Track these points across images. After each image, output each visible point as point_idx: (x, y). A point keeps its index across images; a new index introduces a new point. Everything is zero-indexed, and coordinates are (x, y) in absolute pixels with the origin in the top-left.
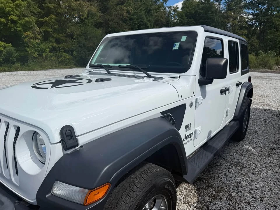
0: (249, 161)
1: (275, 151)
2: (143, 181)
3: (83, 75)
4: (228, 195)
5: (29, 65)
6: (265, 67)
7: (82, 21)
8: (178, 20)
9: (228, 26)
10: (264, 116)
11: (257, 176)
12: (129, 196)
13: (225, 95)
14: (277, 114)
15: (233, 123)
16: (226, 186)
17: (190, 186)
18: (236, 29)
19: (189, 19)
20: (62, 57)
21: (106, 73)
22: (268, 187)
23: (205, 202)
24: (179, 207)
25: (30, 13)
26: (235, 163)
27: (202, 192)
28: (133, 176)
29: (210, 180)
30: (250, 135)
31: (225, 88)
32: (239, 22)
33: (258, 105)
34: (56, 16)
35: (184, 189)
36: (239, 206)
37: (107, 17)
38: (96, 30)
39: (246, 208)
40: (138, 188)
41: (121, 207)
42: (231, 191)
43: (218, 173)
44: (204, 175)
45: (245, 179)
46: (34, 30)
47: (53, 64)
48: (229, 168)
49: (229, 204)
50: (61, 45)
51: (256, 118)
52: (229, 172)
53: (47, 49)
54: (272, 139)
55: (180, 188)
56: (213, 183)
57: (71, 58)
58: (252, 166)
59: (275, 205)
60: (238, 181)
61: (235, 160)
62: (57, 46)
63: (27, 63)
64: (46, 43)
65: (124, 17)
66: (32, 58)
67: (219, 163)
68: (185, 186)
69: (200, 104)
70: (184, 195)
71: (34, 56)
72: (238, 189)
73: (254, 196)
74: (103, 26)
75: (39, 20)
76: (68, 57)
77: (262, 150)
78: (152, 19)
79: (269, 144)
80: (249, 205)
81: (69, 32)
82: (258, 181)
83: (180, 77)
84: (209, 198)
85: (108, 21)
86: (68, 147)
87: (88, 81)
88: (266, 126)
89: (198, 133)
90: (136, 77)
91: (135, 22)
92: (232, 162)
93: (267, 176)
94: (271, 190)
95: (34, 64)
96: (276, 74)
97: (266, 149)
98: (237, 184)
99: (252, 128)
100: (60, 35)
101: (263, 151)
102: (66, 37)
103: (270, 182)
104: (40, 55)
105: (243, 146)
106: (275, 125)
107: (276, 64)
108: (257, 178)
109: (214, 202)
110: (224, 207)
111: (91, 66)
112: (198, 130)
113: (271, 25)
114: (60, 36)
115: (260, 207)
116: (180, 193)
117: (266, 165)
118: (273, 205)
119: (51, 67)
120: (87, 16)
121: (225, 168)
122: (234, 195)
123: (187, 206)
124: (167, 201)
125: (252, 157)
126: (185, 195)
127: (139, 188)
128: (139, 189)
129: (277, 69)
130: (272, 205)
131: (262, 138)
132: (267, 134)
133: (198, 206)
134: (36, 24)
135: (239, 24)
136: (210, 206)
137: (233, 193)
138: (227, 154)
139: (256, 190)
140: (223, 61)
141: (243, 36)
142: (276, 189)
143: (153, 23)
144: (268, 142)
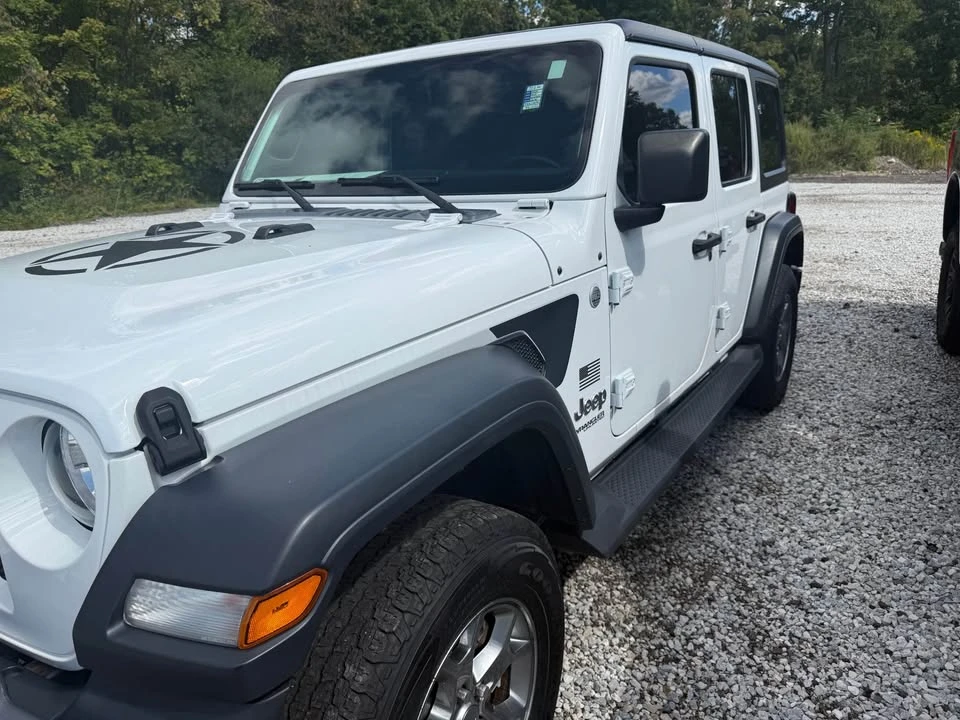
0: (800, 471)
1: (882, 433)
2: (441, 555)
3: (214, 221)
4: (734, 584)
5: (24, 208)
6: (844, 165)
7: (203, 35)
8: (544, 15)
9: (717, 30)
10: (845, 324)
11: (825, 517)
12: (400, 610)
13: (710, 259)
14: (885, 314)
15: (740, 352)
16: (728, 558)
17: (612, 569)
18: (743, 39)
19: (584, 11)
20: (145, 172)
21: (296, 210)
22: (860, 550)
23: (662, 615)
24: (578, 638)
25: (6, 14)
26: (756, 483)
27: (652, 583)
28: (408, 544)
29: (676, 543)
30: (801, 390)
31: (709, 236)
32: (753, 12)
33: (825, 289)
34: (107, 22)
35: (593, 580)
36: (771, 616)
37: (294, 16)
38: (256, 67)
39: (792, 618)
40: (428, 581)
41: (372, 647)
42: (744, 573)
43: (699, 519)
44: (656, 530)
45: (786, 531)
46: (30, 78)
47: (113, 200)
48: (735, 501)
49: (739, 613)
50: (136, 129)
51: (819, 333)
52: (735, 512)
53: (84, 147)
54: (870, 396)
55: (579, 578)
56: (686, 554)
57: (176, 173)
58: (810, 486)
59: (883, 600)
60: (765, 538)
61: (754, 473)
62: (121, 133)
63: (18, 199)
64: (80, 126)
65: (356, 16)
66: (35, 181)
67: (704, 487)
68: (594, 571)
69: (626, 294)
70: (592, 600)
71: (41, 172)
72: (766, 563)
73: (818, 581)
74: (281, 49)
75: (45, 39)
76: (164, 170)
77: (841, 433)
78: (453, 16)
79: (863, 413)
80: (802, 609)
81: (161, 81)
82: (830, 533)
83: (551, 204)
84: (673, 602)
85: (299, 30)
86: (168, 461)
87: (229, 237)
88: (852, 356)
89: (622, 390)
90: (403, 215)
91: (395, 32)
92: (745, 481)
93: (857, 515)
94: (870, 557)
95: (43, 204)
96: (880, 185)
97: (853, 428)
98: (763, 548)
99: (805, 366)
100: (129, 91)
101: (842, 437)
102: (150, 97)
103: (868, 532)
104: (64, 169)
105: (781, 425)
106: (878, 352)
107: (882, 149)
108: (824, 524)
109: (690, 613)
110: (722, 625)
111: (243, 189)
112: (623, 379)
113: (860, 17)
114: (129, 95)
115: (835, 613)
116: (577, 595)
117: (854, 480)
118: (876, 602)
119: (108, 210)
120: (220, 17)
121: (723, 502)
122: (754, 582)
123: (604, 633)
124: (533, 618)
125: (808, 459)
126: (596, 598)
127: (430, 580)
128: (430, 584)
129: (883, 169)
130: (873, 602)
131: (838, 395)
132: (855, 381)
133: (640, 629)
134: (36, 56)
135: (754, 19)
136: (677, 624)
137: (751, 577)
138: (729, 458)
139: (824, 560)
140: (693, 140)
141: (770, 61)
142: (886, 553)
143: (459, 30)
144: (858, 406)
